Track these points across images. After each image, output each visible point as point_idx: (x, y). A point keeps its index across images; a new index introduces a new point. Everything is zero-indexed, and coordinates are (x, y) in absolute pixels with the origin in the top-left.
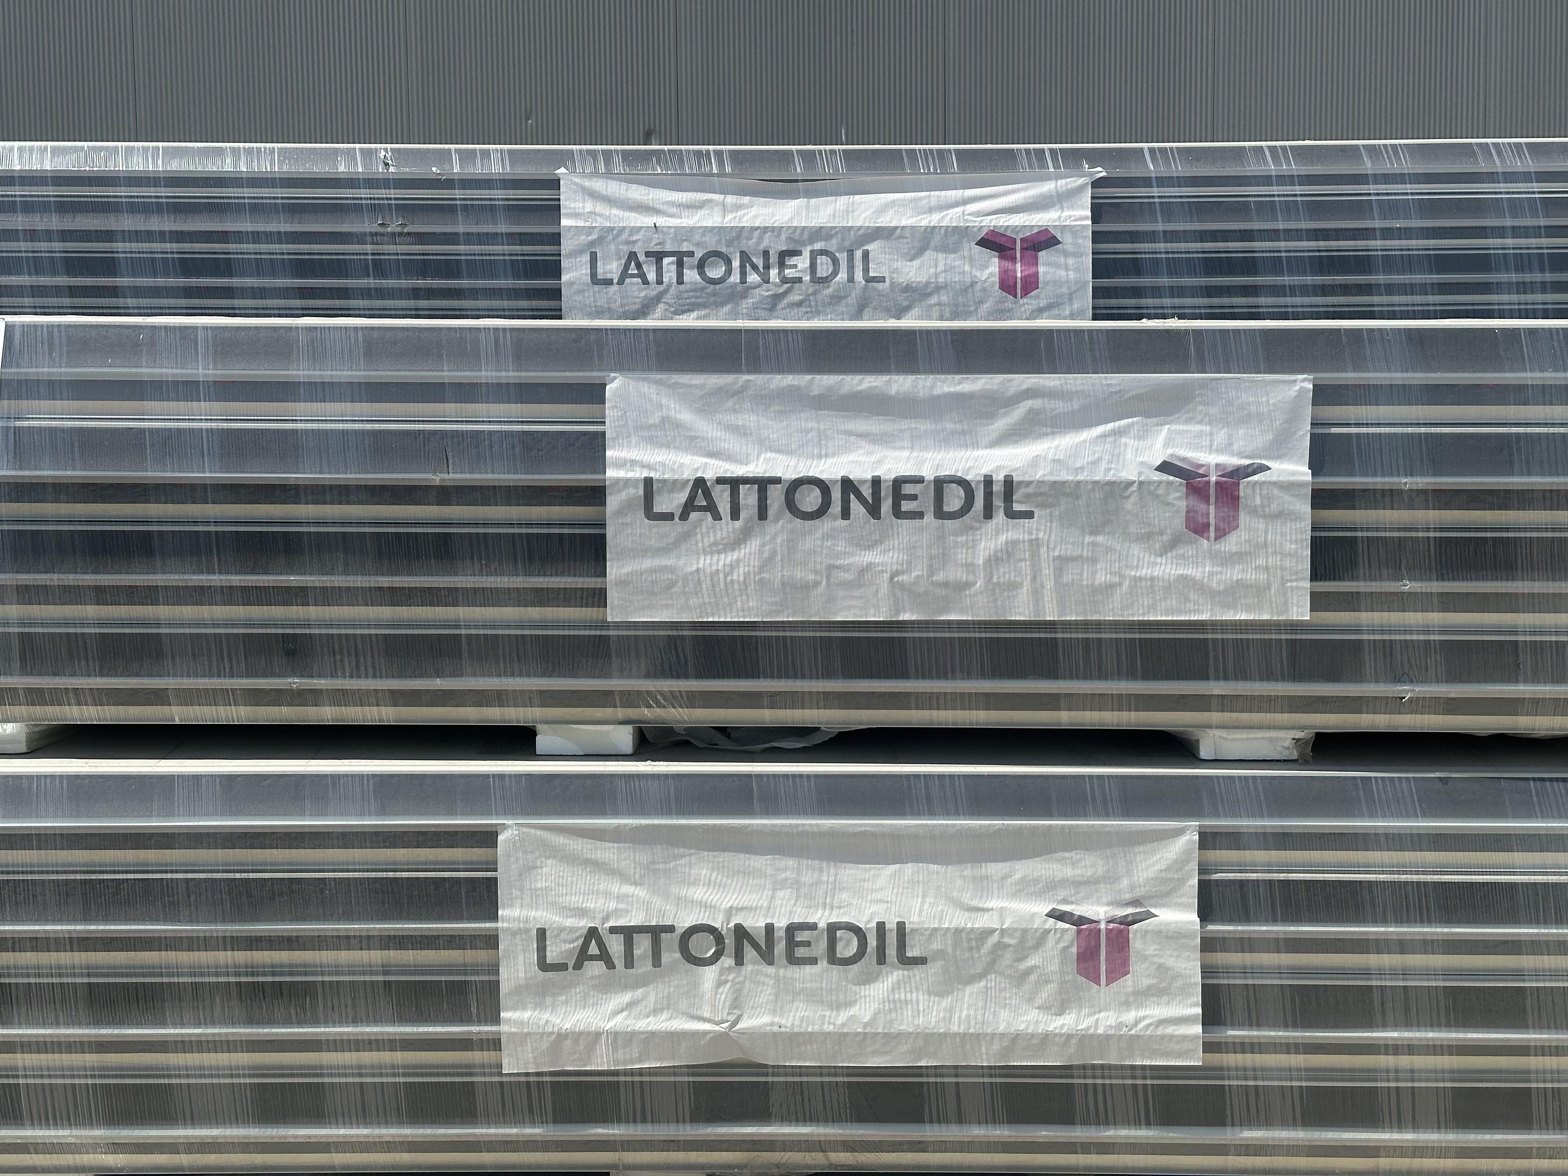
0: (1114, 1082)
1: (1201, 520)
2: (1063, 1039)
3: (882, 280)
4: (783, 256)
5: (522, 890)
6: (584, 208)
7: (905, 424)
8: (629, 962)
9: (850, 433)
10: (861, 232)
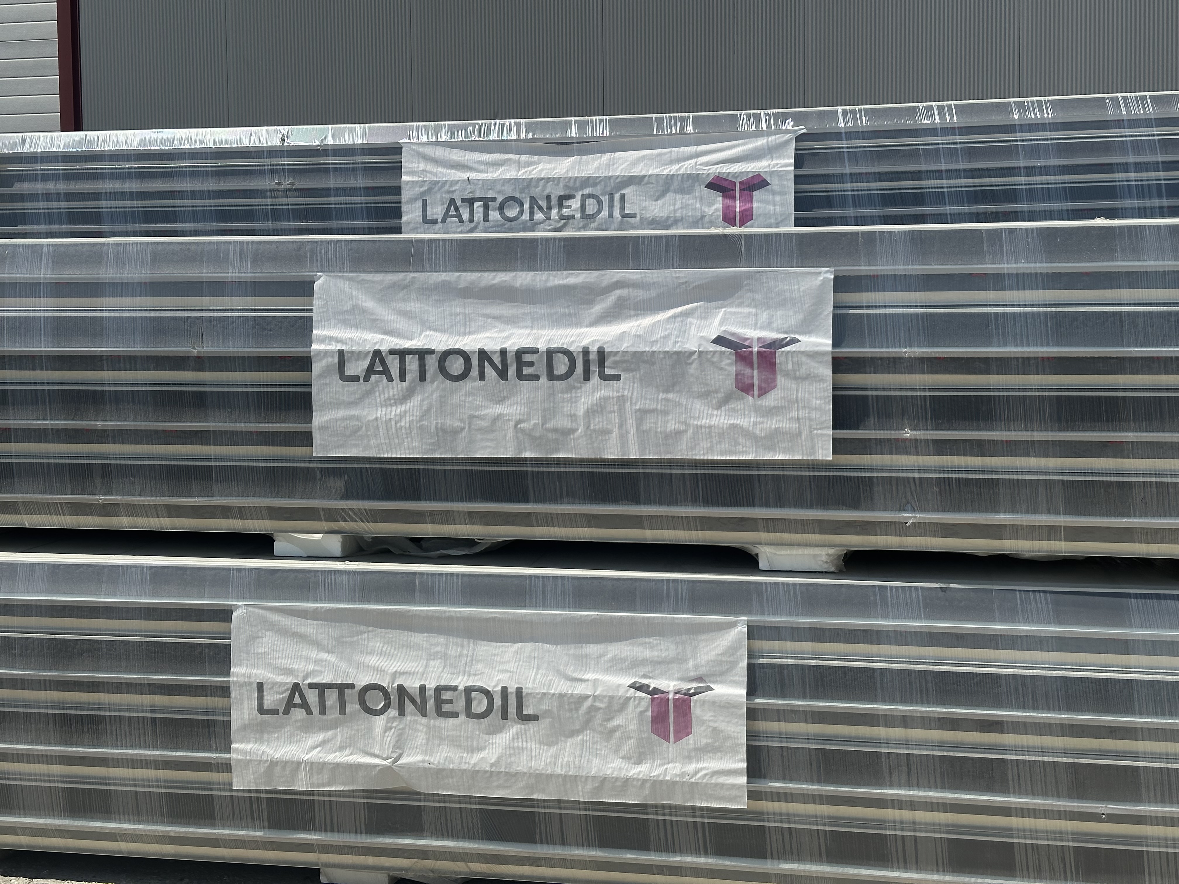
0: (679, 819)
1: (747, 381)
2: (640, 783)
3: (634, 215)
4: (562, 199)
5: (248, 654)
6: (418, 167)
7: (527, 309)
8: (323, 711)
9: (488, 316)
10: (618, 180)
